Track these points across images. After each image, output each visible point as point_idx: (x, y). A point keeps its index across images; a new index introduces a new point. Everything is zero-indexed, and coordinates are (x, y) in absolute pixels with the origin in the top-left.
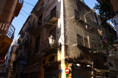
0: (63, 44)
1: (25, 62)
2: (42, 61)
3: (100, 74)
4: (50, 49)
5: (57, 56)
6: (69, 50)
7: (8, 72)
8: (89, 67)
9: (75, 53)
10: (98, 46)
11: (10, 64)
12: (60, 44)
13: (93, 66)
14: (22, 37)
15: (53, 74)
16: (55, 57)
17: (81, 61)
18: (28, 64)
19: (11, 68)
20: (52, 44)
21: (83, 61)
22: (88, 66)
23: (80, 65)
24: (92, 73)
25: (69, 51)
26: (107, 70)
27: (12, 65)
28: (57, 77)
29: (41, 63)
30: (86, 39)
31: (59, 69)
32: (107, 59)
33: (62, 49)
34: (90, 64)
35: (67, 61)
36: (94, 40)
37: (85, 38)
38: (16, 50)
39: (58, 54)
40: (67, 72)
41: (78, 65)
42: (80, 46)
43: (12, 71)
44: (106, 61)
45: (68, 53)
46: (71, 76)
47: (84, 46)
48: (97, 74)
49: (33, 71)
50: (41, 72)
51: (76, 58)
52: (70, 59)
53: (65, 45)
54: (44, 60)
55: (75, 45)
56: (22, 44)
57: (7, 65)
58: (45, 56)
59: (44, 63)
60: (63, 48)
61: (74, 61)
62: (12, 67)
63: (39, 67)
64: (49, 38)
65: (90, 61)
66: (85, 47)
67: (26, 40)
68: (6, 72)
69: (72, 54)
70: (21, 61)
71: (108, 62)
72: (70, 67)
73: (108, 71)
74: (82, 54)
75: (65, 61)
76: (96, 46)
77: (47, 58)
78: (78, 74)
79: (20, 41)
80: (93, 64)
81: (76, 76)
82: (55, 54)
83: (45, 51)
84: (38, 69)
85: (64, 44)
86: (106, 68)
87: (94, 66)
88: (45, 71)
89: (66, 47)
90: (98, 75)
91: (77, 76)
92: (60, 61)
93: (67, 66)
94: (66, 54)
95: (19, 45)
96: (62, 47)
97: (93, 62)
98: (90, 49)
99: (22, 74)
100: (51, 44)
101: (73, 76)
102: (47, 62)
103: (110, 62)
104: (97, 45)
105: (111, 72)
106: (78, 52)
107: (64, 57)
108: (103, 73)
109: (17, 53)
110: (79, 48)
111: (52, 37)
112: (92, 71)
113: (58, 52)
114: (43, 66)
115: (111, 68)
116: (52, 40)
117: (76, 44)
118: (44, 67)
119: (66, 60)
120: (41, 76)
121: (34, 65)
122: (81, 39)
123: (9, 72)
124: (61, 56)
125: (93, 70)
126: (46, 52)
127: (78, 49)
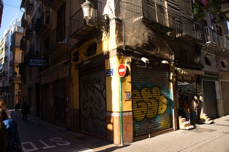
0: (112, 18)
1: (40, 63)
2: (72, 56)
3: (185, 78)
4: (88, 30)
5: (101, 42)
6: (126, 29)
7: (14, 84)
8: (166, 64)
9: (137, 36)
10: (186, 24)
11: (14, 69)
12: (106, 18)
13: (173, 62)
14: (28, 12)
15: (95, 79)
16: (98, 45)
17: (150, 52)
18: (46, 65)
19: (17, 77)
20: (90, 18)
21: (153, 53)
22: (164, 62)
23: (148, 60)
24: (171, 77)
25: (125, 31)
26: (199, 71)
27: (17, 70)
28: (103, 84)
29: (70, 60)
30: (161, 8)
31: (106, 69)
32: (202, 51)
33: (111, 28)
34: (168, 58)
35: (122, 52)
36: (179, 10)
37: (159, 5)
38: (22, 41)
39: (103, 39)
40: (121, 74)
41: (144, 60)
42: (148, 22)
43: (20, 82)
44: (198, 53)
45: (123, 35)
46: (130, 80)
47: (156, 22)
48: (180, 78)
49: (58, 77)
50: (72, 78)
51: (141, 46)
52: (127, 47)
53: (117, 20)
54: (76, 54)
55: (137, 19)
56: (30, 27)
57: (9, 73)
58: (78, 45)
59: (76, 59)
60: (113, 25)
61: (135, 52)
62: (18, 75)
63: (69, 68)
64: (82, 5)
65: (168, 53)
66: (158, 24)
67: (38, 16)
68: (10, 85)
69: (132, 37)
70: (31, 60)
71: (203, 56)
72: (128, 63)
73: (202, 73)
74: (153, 38)
75: (117, 51)
76: (181, 22)
77: (83, 50)
78: (143, 77)
79: (26, 21)
80: (173, 59)
81: (140, 81)
82: (98, 40)
83: (77, 35)
84: (66, 72)
85: (114, 16)
86: (199, 67)
87: (175, 63)
88: (80, 76)
89: (119, 23)
90: (183, 81)
91: (142, 81)
92: (108, 53)
93: (122, 62)
94: (120, 38)
95: (25, 31)
96: (110, 24)
97: (173, 56)
98: (170, 29)
99: (38, 85)
100: (87, 17)
101: (135, 81)
102: (83, 57)
103: (207, 56)
104: (183, 20)
105: (207, 75)
106: (143, 34)
107: (115, 43)
108: (192, 77)
109: (23, 47)
110: (147, 26)
111: (89, 2)
112: (172, 72)
113: (102, 34)
114: (76, 66)
115: (207, 68)
116: (90, 10)
117: (139, 16)
118: (78, 67)
119: (119, 50)
120: (72, 85)
121: (57, 65)
122: (151, 6)
123: (16, 84)
124: (109, 43)
125: (174, 71)
126: (79, 36)
127: (143, 28)
